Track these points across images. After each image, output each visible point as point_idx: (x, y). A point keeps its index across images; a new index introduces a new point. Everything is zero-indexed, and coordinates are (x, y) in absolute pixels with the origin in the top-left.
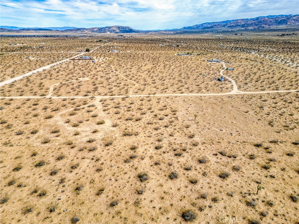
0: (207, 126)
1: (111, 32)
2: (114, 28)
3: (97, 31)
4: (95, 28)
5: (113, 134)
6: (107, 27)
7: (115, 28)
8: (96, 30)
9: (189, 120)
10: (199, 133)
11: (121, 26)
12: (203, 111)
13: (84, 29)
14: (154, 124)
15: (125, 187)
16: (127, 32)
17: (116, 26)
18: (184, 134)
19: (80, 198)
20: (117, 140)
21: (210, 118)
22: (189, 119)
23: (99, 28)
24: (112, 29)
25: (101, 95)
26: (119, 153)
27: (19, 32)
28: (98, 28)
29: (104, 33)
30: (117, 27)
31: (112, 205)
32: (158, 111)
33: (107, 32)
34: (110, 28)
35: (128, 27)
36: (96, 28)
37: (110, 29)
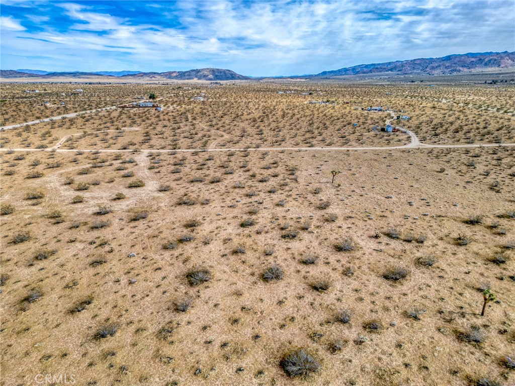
0: (357, 191)
1: (199, 79)
2: (206, 73)
3: (176, 76)
4: (173, 72)
5: (155, 202)
6: (194, 70)
7: (206, 71)
8: (175, 74)
9: (319, 182)
10: (339, 202)
11: (217, 69)
12: (350, 170)
13: (155, 73)
14: (247, 189)
15: (148, 296)
16: (227, 78)
17: (208, 69)
18: (306, 203)
19: (24, 319)
20: (160, 212)
21: (364, 180)
22: (321, 181)
23: (181, 72)
24: (201, 73)
25: (155, 147)
26: (156, 233)
27: (46, 78)
28: (179, 72)
29: (188, 79)
30: (210, 71)
31: (100, 336)
32: (259, 170)
33: (192, 79)
34: (198, 71)
35: (229, 71)
36: (175, 72)
37: (199, 74)
